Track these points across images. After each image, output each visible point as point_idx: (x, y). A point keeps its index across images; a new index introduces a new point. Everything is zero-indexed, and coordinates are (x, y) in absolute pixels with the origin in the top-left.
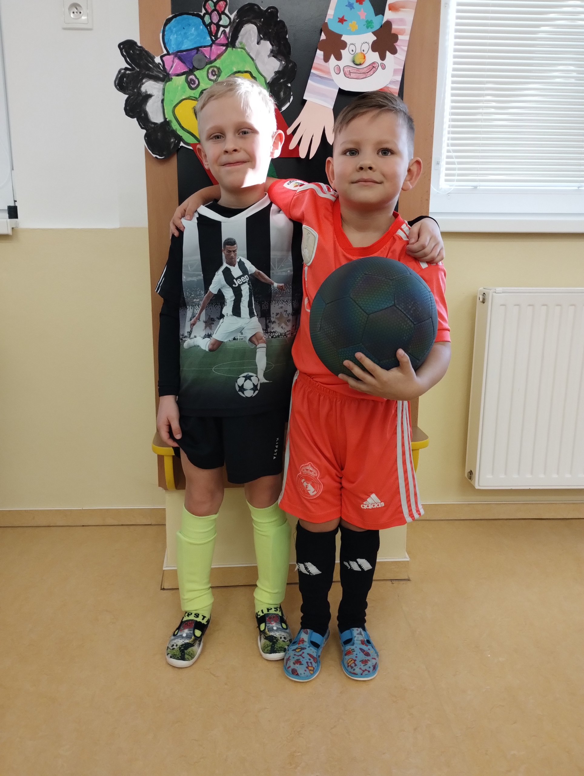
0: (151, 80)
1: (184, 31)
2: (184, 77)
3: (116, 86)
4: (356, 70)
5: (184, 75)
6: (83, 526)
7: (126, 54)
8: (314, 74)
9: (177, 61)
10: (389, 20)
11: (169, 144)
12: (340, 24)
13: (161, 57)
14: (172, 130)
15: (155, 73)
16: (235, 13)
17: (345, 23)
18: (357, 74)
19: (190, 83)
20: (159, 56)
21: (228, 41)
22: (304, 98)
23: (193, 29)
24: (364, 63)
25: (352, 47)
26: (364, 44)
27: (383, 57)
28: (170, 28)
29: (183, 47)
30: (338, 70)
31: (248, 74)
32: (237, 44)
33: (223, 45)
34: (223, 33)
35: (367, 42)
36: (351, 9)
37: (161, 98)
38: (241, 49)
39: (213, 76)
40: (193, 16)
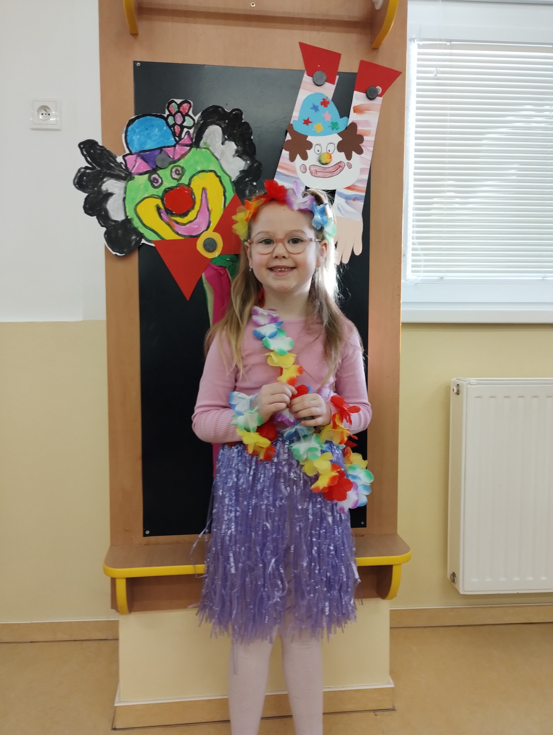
0: (113, 179)
1: (147, 132)
2: (146, 176)
3: (75, 185)
4: (321, 169)
5: (146, 174)
6: (32, 642)
7: (86, 153)
8: (280, 173)
9: (139, 160)
10: (354, 122)
11: (130, 242)
12: (305, 125)
13: (124, 157)
14: (133, 228)
15: (117, 172)
16: (199, 114)
17: (310, 124)
18: (324, 173)
19: (153, 182)
20: (120, 155)
21: (192, 141)
23: (157, 129)
24: (330, 162)
25: (318, 147)
26: (329, 144)
27: (349, 157)
28: (133, 129)
29: (146, 147)
30: (304, 169)
31: (213, 174)
32: (202, 144)
33: (187, 145)
34: (187, 133)
35: (333, 143)
36: (316, 111)
37: (122, 196)
38: (205, 149)
39: (176, 175)
40: (156, 117)
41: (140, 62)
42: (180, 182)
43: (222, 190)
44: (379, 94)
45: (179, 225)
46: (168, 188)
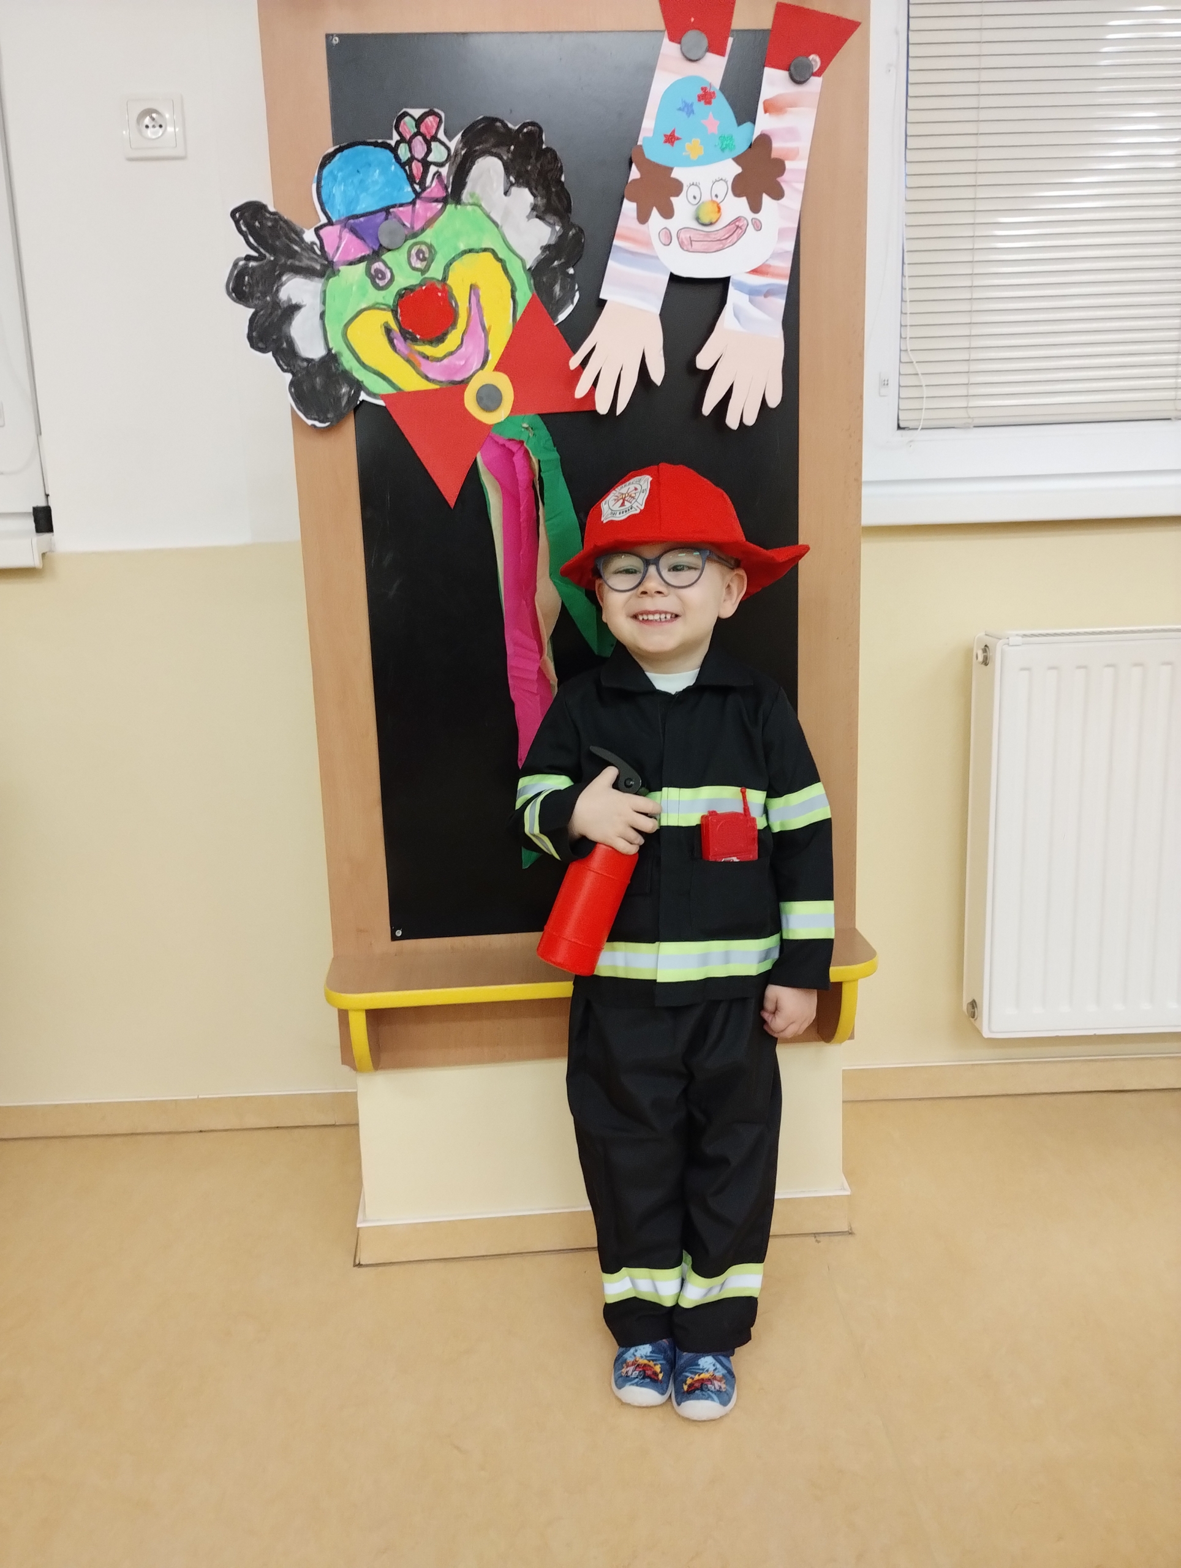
0: (299, 276)
1: (360, 176)
2: (363, 265)
3: (229, 294)
4: (701, 235)
5: (363, 262)
7: (248, 229)
8: (620, 248)
9: (347, 236)
10: (766, 133)
11: (339, 399)
12: (668, 145)
13: (317, 230)
14: (342, 371)
15: (305, 262)
16: (459, 136)
17: (676, 143)
18: (705, 243)
19: (374, 278)
20: (312, 227)
21: (447, 191)
22: (602, 296)
23: (378, 171)
24: (718, 219)
25: (694, 191)
26: (717, 183)
27: (756, 207)
28: (331, 172)
29: (358, 208)
30: (667, 238)
31: (489, 255)
32: (465, 196)
33: (437, 200)
34: (436, 176)
35: (724, 179)
36: (689, 115)
37: (318, 309)
38: (473, 207)
39: (419, 261)
40: (375, 146)
41: (339, 35)
42: (427, 275)
43: (510, 288)
44: (815, 70)
45: (430, 362)
46: (405, 289)
